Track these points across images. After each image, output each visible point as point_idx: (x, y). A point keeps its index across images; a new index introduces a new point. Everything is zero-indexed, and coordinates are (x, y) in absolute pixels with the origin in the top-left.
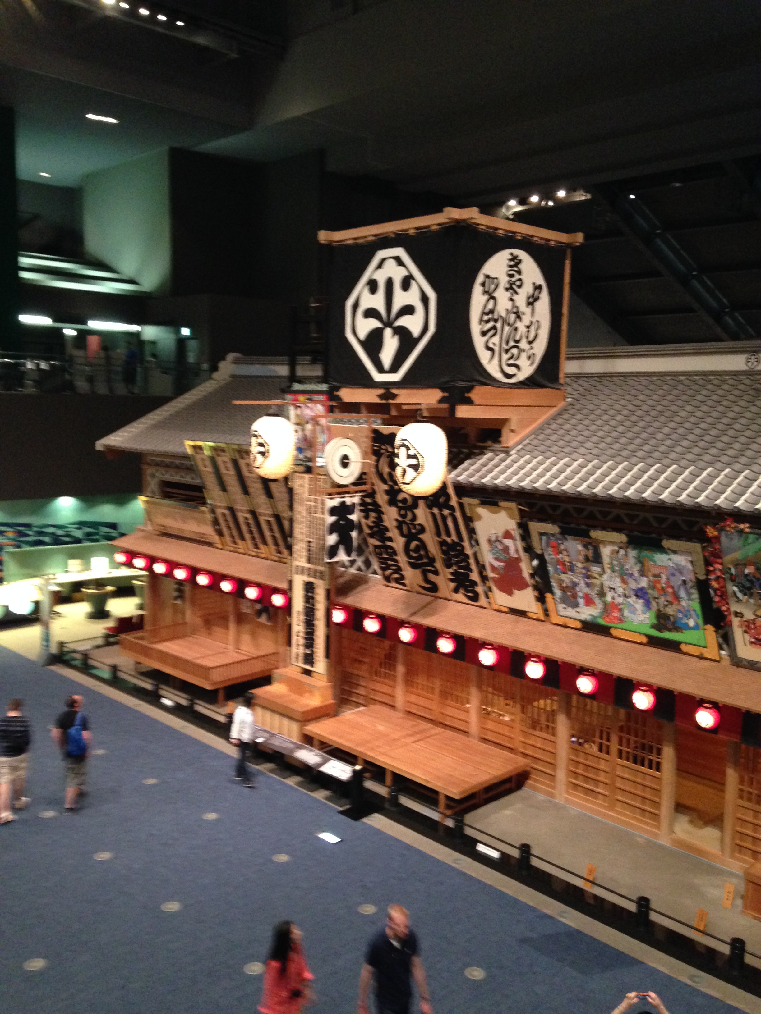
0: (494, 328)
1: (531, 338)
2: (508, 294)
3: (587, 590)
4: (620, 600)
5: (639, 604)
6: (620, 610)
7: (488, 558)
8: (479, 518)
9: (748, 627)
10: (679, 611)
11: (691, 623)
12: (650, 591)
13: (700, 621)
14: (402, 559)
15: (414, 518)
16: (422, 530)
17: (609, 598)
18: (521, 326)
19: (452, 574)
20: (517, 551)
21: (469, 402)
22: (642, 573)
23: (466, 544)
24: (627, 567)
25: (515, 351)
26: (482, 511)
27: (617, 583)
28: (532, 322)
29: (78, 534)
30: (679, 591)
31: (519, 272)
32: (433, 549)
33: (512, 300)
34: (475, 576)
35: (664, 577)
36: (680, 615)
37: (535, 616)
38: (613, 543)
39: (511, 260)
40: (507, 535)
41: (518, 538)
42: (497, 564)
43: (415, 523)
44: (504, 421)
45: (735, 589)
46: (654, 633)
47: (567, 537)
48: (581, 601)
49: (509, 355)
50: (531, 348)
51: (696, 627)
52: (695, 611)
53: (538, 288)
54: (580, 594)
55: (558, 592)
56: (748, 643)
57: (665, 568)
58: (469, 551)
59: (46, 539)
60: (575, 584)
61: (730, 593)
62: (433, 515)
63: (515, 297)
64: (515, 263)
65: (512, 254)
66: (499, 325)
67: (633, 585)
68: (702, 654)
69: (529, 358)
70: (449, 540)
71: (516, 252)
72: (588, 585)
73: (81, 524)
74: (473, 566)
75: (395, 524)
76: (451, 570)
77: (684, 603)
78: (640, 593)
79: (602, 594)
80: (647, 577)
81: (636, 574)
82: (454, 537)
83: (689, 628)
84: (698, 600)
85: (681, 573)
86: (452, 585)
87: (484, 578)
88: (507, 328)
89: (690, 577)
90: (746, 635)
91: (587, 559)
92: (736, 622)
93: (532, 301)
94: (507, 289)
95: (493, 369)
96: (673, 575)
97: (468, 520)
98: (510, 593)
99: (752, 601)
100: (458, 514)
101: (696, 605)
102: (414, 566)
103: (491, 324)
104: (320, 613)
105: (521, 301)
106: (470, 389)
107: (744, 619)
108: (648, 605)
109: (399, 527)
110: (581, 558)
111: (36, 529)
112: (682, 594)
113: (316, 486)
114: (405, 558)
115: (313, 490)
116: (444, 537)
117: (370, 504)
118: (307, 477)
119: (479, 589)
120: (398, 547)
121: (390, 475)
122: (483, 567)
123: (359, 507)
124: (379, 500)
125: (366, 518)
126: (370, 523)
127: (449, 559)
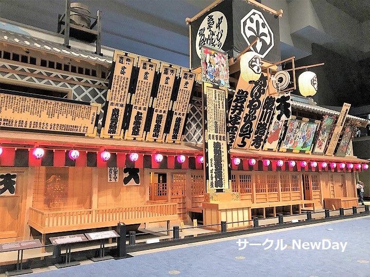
4: (298, 140)
5: (302, 141)
6: (297, 143)
7: (271, 129)
11: (309, 144)
12: (306, 136)
15: (255, 113)
19: (255, 137)
23: (268, 124)
24: (305, 129)
27: (300, 134)
30: (311, 134)
35: (310, 131)
37: (275, 150)
38: (305, 122)
42: (273, 131)
43: (254, 116)
46: (301, 149)
48: (289, 142)
55: (285, 140)
57: (312, 128)
58: (267, 127)
60: (291, 136)
61: (320, 134)
62: (263, 112)
67: (303, 135)
68: (308, 153)
70: (263, 123)
74: (265, 133)
77: (311, 139)
79: (295, 139)
80: (307, 132)
82: (265, 122)
84: (313, 137)
85: (314, 130)
86: (253, 142)
87: (266, 138)
90: (318, 145)
98: (271, 143)
99: (323, 136)
100: (272, 112)
102: (241, 135)
104: (224, 158)
107: (319, 141)
109: (246, 117)
110: (296, 127)
113: (219, 95)
114: (239, 132)
115: (217, 97)
116: (262, 121)
117: (239, 106)
118: (214, 90)
119: (262, 143)
120: (239, 127)
121: (256, 93)
122: (268, 133)
123: (232, 108)
124: (244, 105)
125: (232, 113)
126: (233, 116)
127: (258, 131)
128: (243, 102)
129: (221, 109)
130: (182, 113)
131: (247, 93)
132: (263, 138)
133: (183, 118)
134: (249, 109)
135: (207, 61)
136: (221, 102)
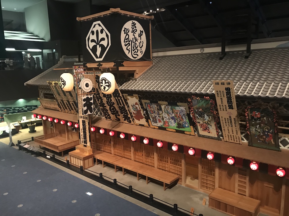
0: (129, 43)
1: (141, 47)
2: (133, 34)
3: (159, 118)
4: (168, 120)
5: (173, 121)
6: (168, 123)
7: (132, 111)
8: (129, 99)
9: (202, 126)
10: (183, 122)
11: (187, 126)
12: (175, 117)
13: (189, 125)
14: (109, 112)
15: (111, 100)
16: (114, 104)
17: (165, 120)
18: (138, 43)
20: (139, 108)
21: (123, 66)
22: (173, 113)
23: (126, 107)
24: (169, 111)
25: (136, 50)
26: (129, 97)
27: (167, 116)
28: (141, 42)
29: (26, 109)
30: (183, 116)
31: (136, 27)
32: (117, 109)
33: (133, 35)
34: (129, 116)
35: (179, 113)
36: (184, 124)
37: (146, 126)
38: (164, 105)
39: (132, 24)
40: (136, 104)
41: (139, 104)
42: (134, 112)
43: (112, 102)
44: (135, 71)
45: (197, 115)
46: (177, 129)
47: (152, 103)
48: (158, 121)
49: (134, 51)
50: (141, 49)
51: (188, 127)
52: (187, 122)
53: (142, 32)
54: (157, 119)
55: (152, 119)
56: (202, 130)
57: (179, 111)
58: (127, 109)
59: (17, 111)
60: (156, 117)
61: (196, 116)
62: (116, 99)
63: (135, 34)
64: (134, 24)
65: (132, 22)
66: (130, 43)
67: (171, 116)
68: (190, 134)
69: (141, 52)
71: (134, 21)
72: (159, 117)
73: (26, 106)
74: (128, 113)
75: (106, 102)
76: (123, 114)
77: (184, 120)
78: (173, 118)
79: (163, 119)
80: (174, 113)
81: (171, 113)
82: (122, 105)
83: (186, 127)
84: (188, 119)
85: (183, 112)
86: (124, 119)
87: (132, 116)
88: (133, 44)
89: (185, 113)
90: (201, 128)
91: (158, 109)
92: (198, 124)
93: (140, 36)
94: (132, 32)
95: (129, 56)
96: (181, 113)
97: (126, 100)
98: (139, 120)
99: (202, 118)
100: (122, 98)
101: (187, 121)
102: (113, 114)
103: (128, 42)
104: (87, 129)
105: (137, 35)
106: (123, 62)
107: (200, 124)
108: (175, 121)
109: (107, 103)
110: (156, 109)
111: (13, 109)
112: (184, 118)
116: (120, 105)
119: (131, 119)
123: (95, 98)
125: (98, 101)
127: (122, 111)
131: (97, 89)
134: (105, 98)
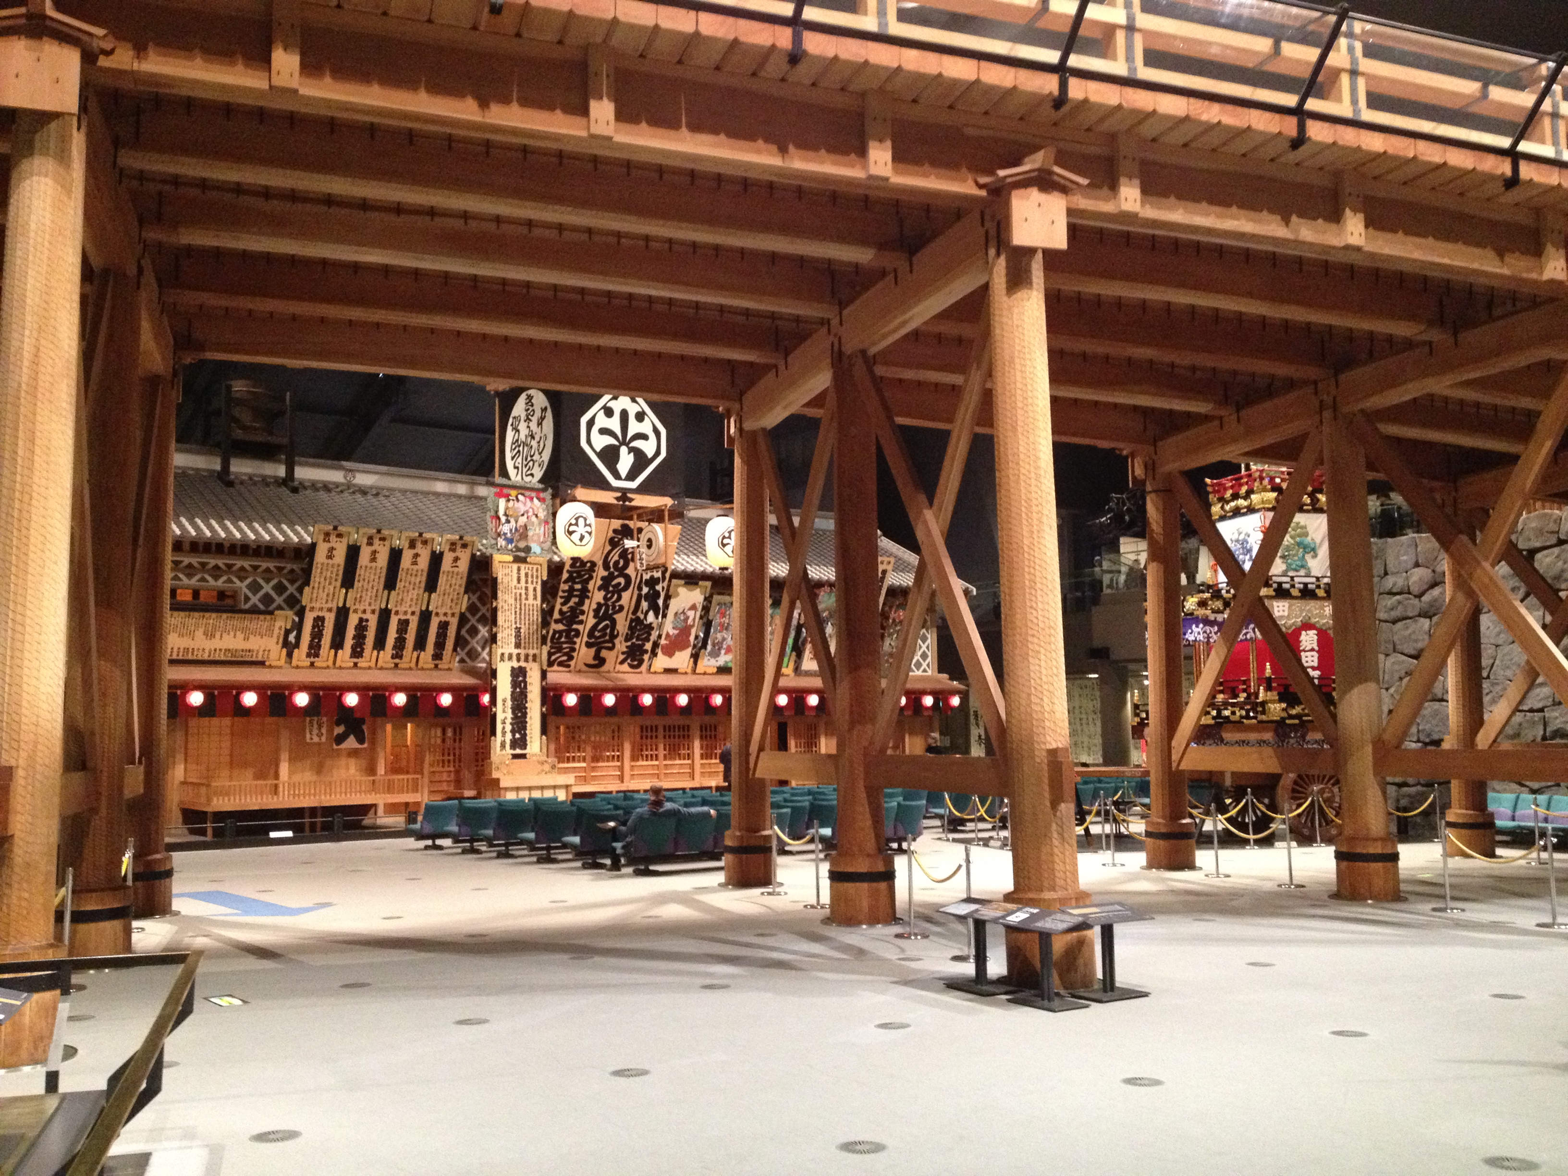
7: (668, 628)
14: (581, 641)
15: (619, 598)
16: (620, 610)
19: (627, 647)
20: (694, 619)
26: (682, 591)
32: (622, 626)
37: (683, 671)
40: (693, 607)
41: (700, 609)
42: (672, 632)
43: (617, 604)
48: (723, 652)
54: (724, 647)
55: (710, 649)
60: (724, 639)
62: (640, 595)
74: (652, 637)
75: (594, 606)
76: (629, 644)
86: (622, 657)
87: (655, 647)
97: (668, 598)
98: (671, 656)
102: (591, 645)
104: (533, 695)
109: (597, 611)
113: (526, 575)
114: (585, 639)
115: (523, 579)
117: (577, 590)
118: (515, 566)
119: (646, 657)
120: (584, 629)
121: (617, 563)
122: (660, 636)
123: (561, 594)
124: (590, 586)
125: (563, 604)
126: (565, 609)
127: (633, 633)
128: (587, 581)
129: (531, 601)
130: (449, 612)
131: (594, 564)
132: (648, 646)
133: (454, 622)
134: (603, 593)
135: (501, 513)
136: (531, 588)
